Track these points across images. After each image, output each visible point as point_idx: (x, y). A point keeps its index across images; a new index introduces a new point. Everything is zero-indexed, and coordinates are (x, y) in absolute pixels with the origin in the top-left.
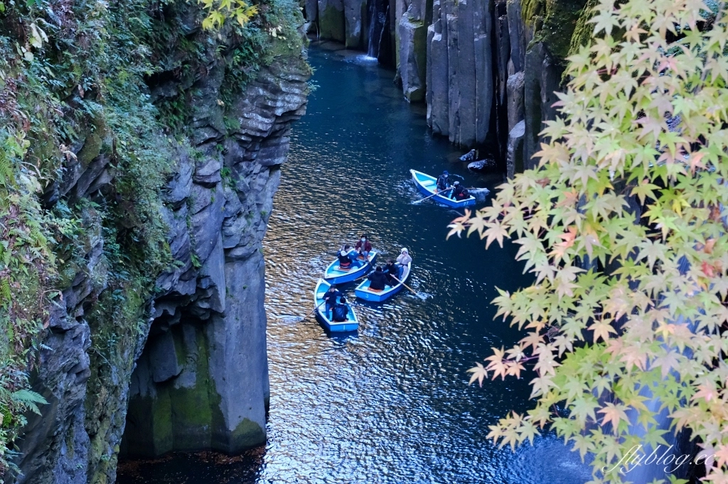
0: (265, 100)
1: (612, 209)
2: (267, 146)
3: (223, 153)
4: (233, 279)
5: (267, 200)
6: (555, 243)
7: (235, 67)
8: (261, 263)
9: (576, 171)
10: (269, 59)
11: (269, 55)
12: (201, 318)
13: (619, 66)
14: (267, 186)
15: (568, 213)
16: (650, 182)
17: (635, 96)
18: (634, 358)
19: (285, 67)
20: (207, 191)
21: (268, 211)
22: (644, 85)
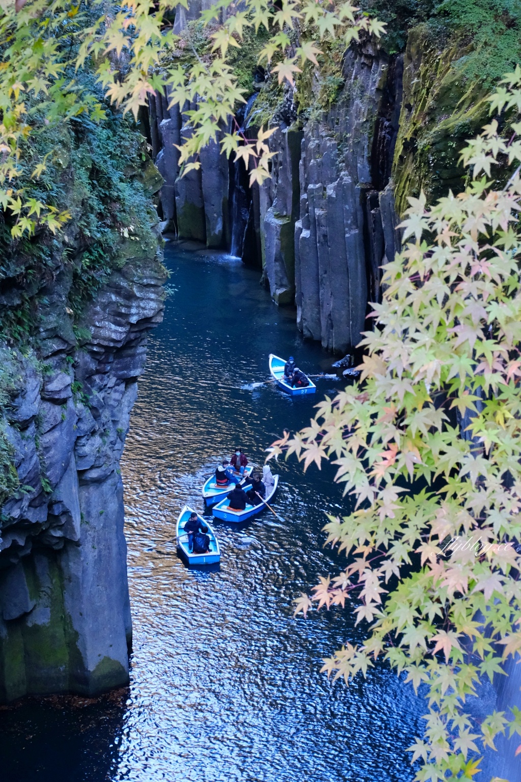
0: (118, 307)
1: (431, 424)
2: (121, 357)
3: (73, 366)
4: (88, 503)
5: (124, 416)
6: (376, 462)
7: (83, 271)
8: (119, 485)
9: (392, 385)
10: (122, 262)
11: (121, 257)
12: (54, 547)
13: (431, 272)
14: (123, 400)
15: (386, 429)
16: (470, 393)
17: (448, 304)
18: (455, 582)
19: (139, 271)
20: (57, 409)
21: (125, 429)
22: (457, 292)
